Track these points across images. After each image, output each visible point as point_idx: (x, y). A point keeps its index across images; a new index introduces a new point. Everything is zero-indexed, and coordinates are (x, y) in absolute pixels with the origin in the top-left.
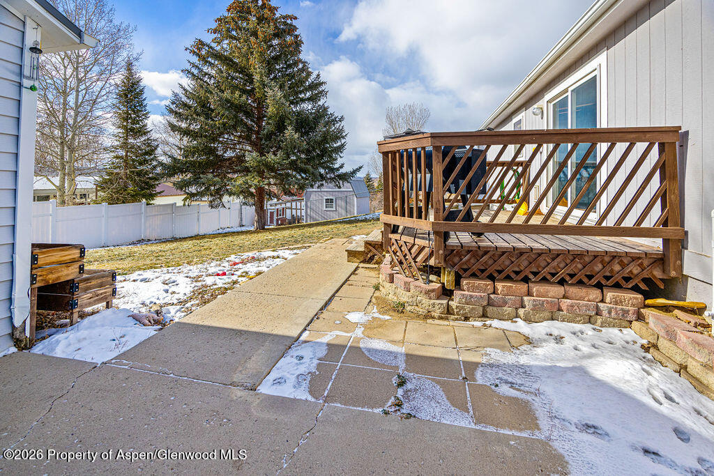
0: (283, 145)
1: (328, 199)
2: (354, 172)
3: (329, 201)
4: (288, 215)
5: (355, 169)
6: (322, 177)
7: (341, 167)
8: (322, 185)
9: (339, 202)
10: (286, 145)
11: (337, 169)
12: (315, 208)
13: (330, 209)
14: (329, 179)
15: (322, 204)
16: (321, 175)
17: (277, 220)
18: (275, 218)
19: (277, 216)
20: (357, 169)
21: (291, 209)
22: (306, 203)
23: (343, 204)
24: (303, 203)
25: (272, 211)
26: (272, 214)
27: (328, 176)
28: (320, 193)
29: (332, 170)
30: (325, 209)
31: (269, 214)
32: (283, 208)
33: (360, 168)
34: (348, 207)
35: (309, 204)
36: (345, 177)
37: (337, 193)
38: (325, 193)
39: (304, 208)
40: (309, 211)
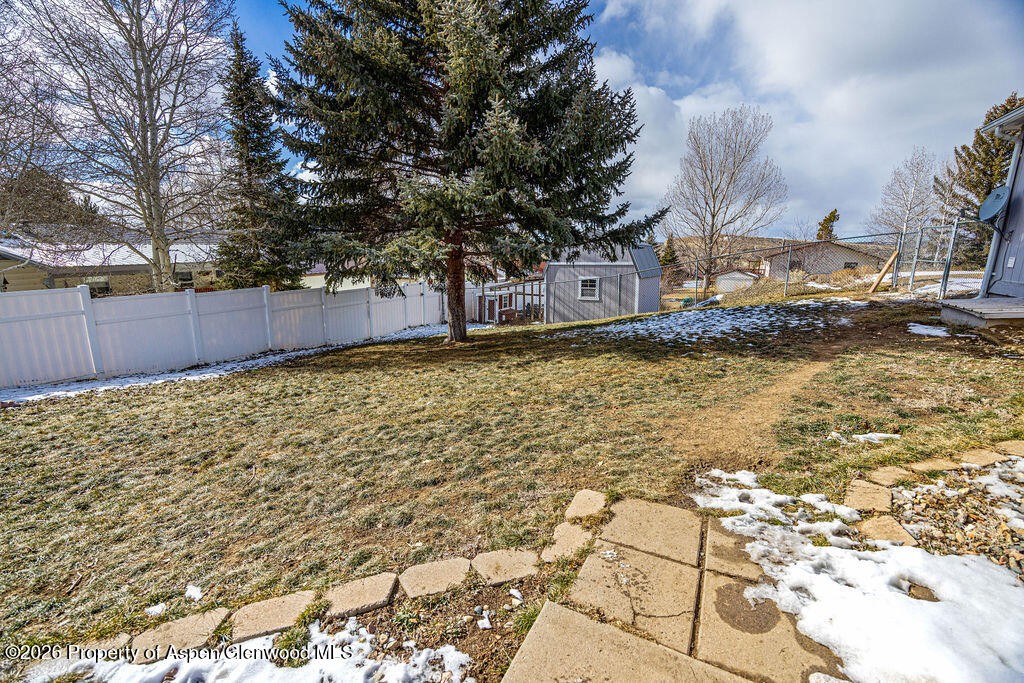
0: (482, 154)
1: (586, 281)
2: (649, 223)
3: (589, 285)
4: (519, 304)
5: (650, 216)
6: (578, 238)
7: (622, 212)
8: (577, 254)
9: (606, 286)
10: (490, 155)
11: (612, 219)
12: (562, 295)
13: (589, 298)
14: (591, 241)
15: (576, 290)
16: (575, 233)
17: (500, 314)
18: (497, 310)
19: (500, 307)
20: (656, 216)
21: (524, 294)
22: (548, 285)
23: (614, 289)
24: (544, 286)
25: (493, 298)
26: (492, 303)
27: (591, 235)
28: (572, 270)
29: (601, 221)
30: (579, 297)
31: (487, 304)
32: (511, 295)
33: (663, 213)
34: (623, 296)
35: (552, 289)
36: (626, 237)
37: (603, 270)
38: (582, 270)
39: (545, 294)
40: (552, 301)
